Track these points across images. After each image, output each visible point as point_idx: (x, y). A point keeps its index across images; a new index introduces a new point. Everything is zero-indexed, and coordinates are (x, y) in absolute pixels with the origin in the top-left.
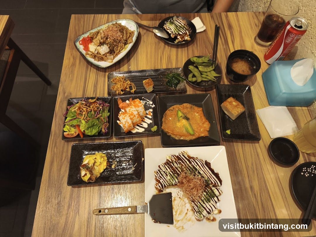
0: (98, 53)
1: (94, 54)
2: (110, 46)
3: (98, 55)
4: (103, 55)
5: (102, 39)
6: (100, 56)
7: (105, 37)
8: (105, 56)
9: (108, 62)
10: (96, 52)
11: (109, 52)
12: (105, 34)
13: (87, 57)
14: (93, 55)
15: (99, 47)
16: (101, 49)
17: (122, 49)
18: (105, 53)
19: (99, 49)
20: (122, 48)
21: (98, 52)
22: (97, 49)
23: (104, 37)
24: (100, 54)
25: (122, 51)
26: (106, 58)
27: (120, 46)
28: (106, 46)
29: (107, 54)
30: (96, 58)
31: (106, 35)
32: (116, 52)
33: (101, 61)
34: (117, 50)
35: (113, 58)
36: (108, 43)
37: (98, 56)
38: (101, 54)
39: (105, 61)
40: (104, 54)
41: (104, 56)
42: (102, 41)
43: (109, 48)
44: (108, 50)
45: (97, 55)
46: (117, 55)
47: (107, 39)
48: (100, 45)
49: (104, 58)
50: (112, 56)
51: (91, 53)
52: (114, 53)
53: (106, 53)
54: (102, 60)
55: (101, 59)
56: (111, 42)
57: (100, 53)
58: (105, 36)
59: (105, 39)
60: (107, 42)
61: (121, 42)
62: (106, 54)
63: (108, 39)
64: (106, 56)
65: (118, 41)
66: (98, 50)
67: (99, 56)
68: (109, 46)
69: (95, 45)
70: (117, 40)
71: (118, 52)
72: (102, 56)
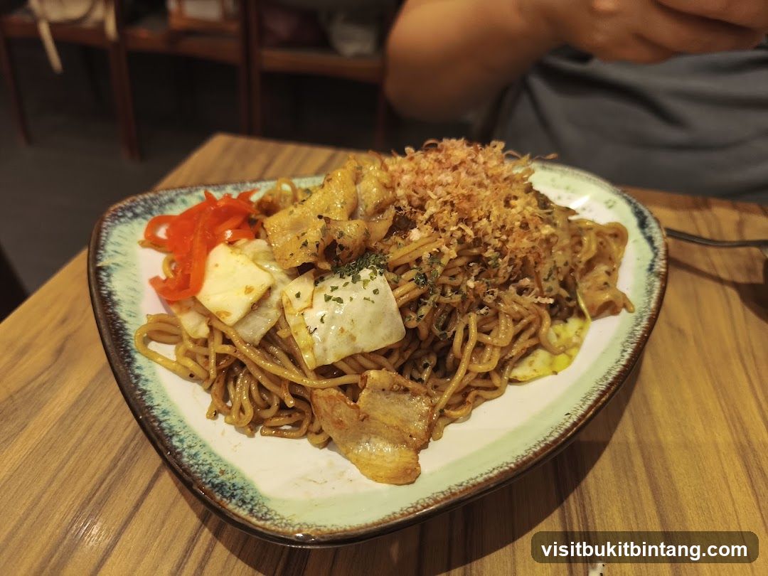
0: (269, 340)
1: (227, 341)
2: (423, 296)
3: (272, 357)
4: (326, 371)
5: (352, 216)
6: (293, 375)
7: (391, 212)
8: (343, 388)
9: (357, 462)
10: (259, 326)
11: (387, 352)
12: (393, 189)
13: (151, 356)
14: (217, 347)
15: (304, 285)
16: (319, 299)
17: (528, 352)
18: (346, 351)
19: (298, 305)
20: (524, 342)
21: (275, 328)
22: (275, 298)
23: (380, 209)
24: (295, 359)
25: (519, 372)
26: (344, 410)
27: (515, 321)
28: (381, 282)
29: (373, 374)
30: (240, 392)
31: (400, 192)
32: (469, 367)
33: (277, 431)
34: (480, 346)
35: (419, 426)
36: (407, 267)
37: (269, 366)
38: (307, 357)
39: (328, 443)
40: (330, 360)
41: (325, 390)
42: (352, 231)
43: (403, 310)
44: (387, 332)
45: (254, 356)
46: (466, 398)
47: (402, 225)
48: (325, 266)
49: (321, 404)
50: (422, 406)
51: (203, 331)
52: (445, 369)
53: (359, 362)
54: (297, 425)
55: (283, 406)
56: (437, 255)
57: (302, 339)
58: (396, 200)
59: (381, 225)
60: (396, 255)
61: (526, 282)
62: (362, 370)
63: (415, 234)
64: (351, 391)
65: (504, 268)
66: (281, 308)
67: (278, 380)
68: (408, 288)
69: (273, 256)
70: (501, 252)
71: (487, 376)
72: (311, 381)
